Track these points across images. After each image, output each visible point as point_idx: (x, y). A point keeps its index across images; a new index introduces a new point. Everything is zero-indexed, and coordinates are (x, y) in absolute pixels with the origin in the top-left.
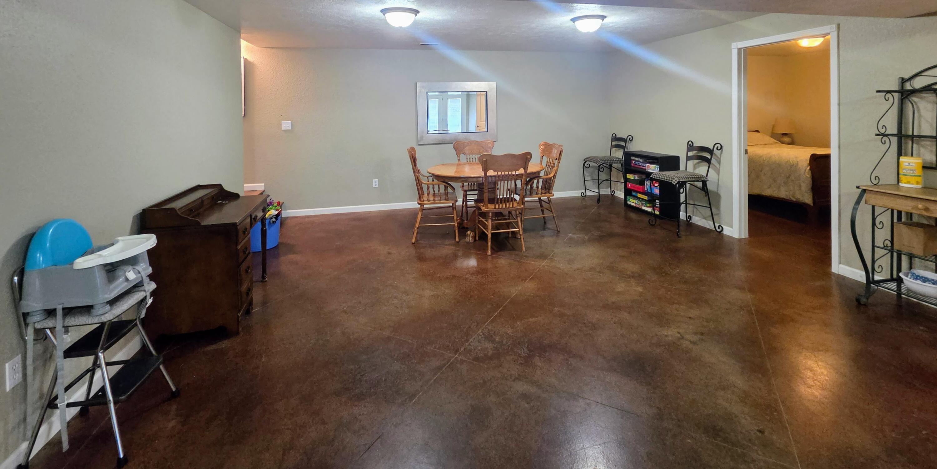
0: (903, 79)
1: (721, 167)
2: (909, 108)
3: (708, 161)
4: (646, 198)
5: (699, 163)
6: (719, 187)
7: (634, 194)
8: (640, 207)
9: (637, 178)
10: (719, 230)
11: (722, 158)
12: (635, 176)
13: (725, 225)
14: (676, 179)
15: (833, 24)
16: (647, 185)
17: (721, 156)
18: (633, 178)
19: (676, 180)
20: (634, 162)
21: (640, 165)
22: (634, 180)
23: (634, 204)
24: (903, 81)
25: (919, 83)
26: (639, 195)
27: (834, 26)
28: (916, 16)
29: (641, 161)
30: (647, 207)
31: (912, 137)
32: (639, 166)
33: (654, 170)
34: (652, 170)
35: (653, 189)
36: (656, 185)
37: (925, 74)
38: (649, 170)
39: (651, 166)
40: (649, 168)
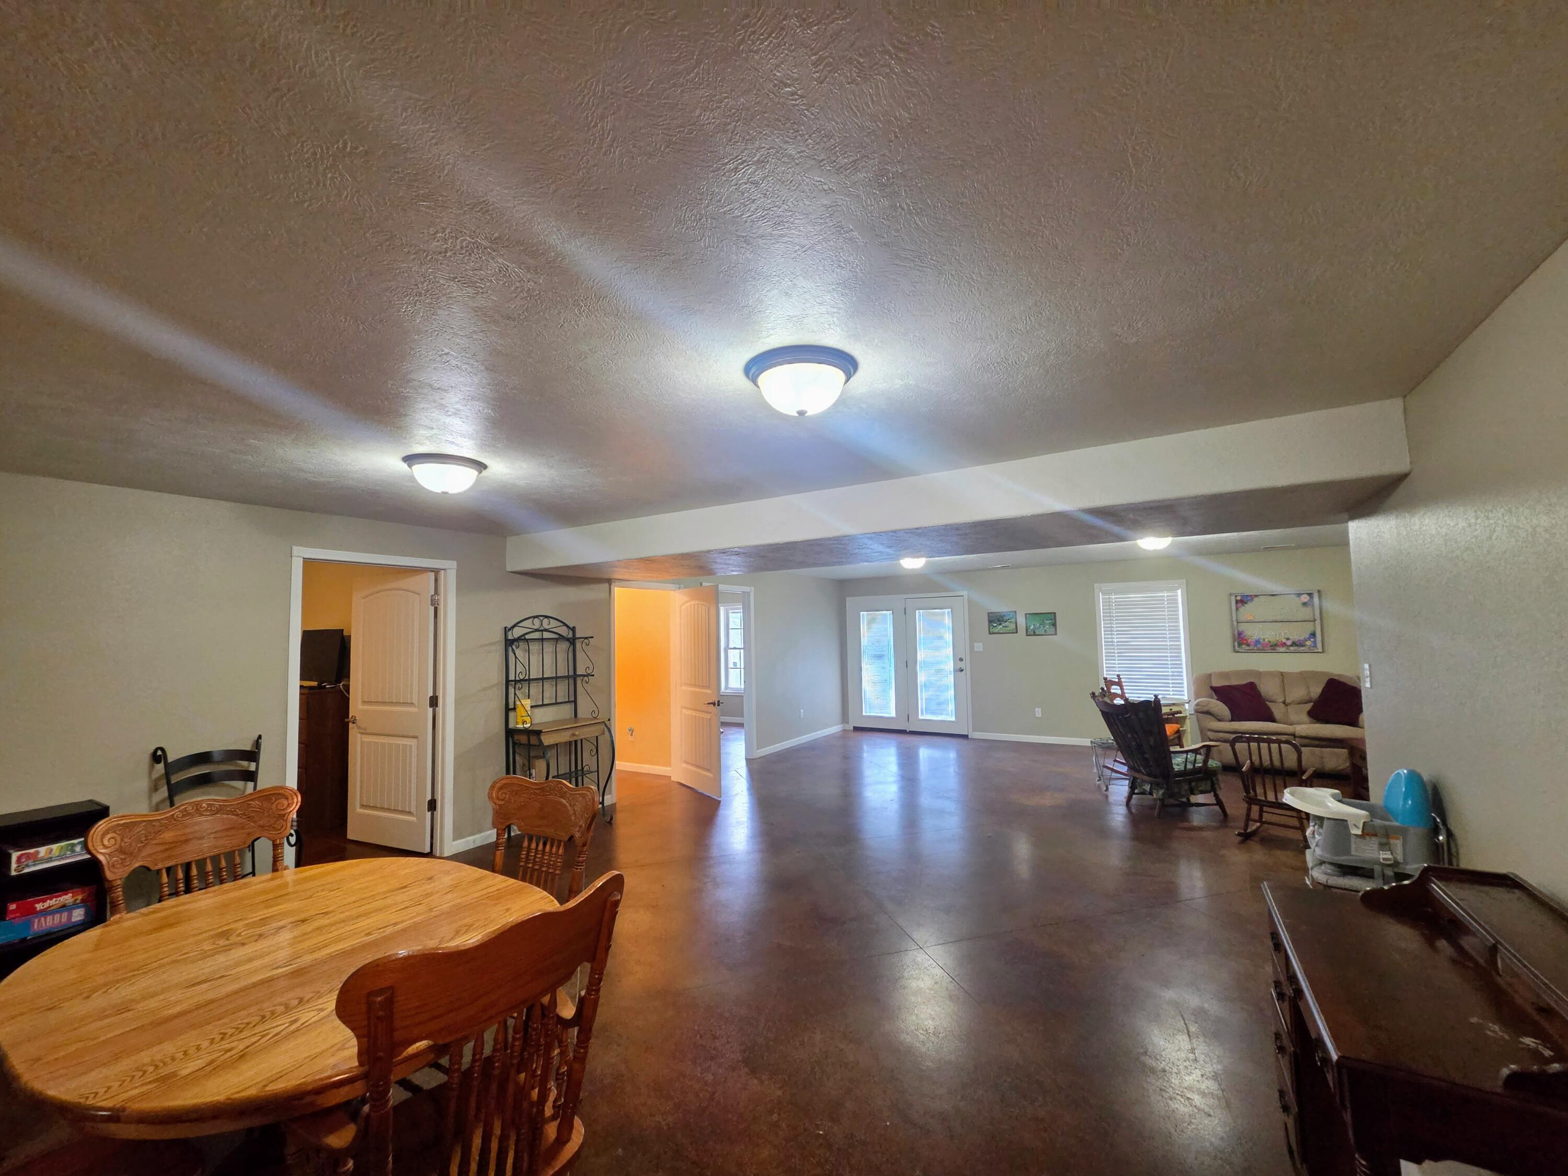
0: (505, 628)
24: (507, 630)
27: (455, 563)
33: (61, 857)
34: (50, 860)
35: (29, 924)
36: (39, 906)
37: (519, 625)
38: (27, 866)
39: (43, 851)
40: (30, 862)
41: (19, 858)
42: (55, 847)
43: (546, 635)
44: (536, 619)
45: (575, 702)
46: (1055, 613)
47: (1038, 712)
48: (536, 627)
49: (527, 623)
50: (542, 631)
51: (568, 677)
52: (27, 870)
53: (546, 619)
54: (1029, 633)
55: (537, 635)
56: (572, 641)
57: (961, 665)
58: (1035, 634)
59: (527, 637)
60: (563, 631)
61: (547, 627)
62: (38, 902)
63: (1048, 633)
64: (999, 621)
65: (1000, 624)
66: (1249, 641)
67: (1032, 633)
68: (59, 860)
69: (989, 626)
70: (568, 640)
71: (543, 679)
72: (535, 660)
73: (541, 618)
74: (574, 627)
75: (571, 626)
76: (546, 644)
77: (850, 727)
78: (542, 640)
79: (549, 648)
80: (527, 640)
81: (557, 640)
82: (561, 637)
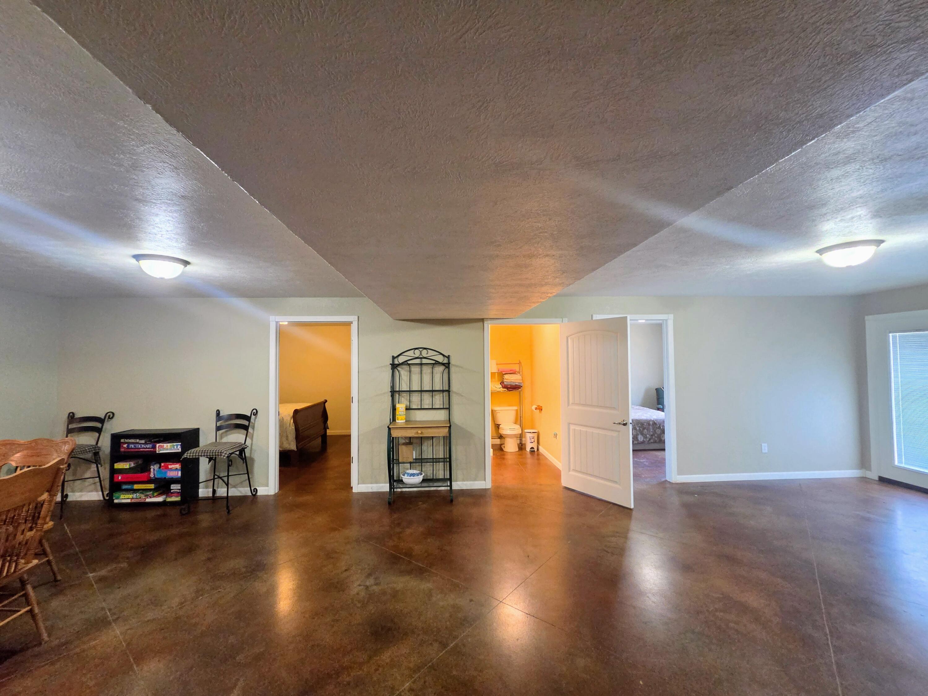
0: (393, 356)
1: (255, 432)
2: (397, 373)
3: (246, 428)
4: (152, 486)
5: (226, 432)
6: (253, 451)
7: (124, 487)
8: (143, 501)
9: (133, 465)
10: (254, 493)
11: (256, 423)
12: (131, 463)
13: (258, 487)
14: (225, 452)
15: (356, 315)
16: (154, 470)
17: (255, 421)
18: (128, 467)
19: (226, 454)
20: (125, 446)
21: (138, 448)
22: (130, 468)
23: (129, 501)
24: (394, 358)
25: (401, 359)
26: (136, 487)
27: (356, 317)
28: (400, 320)
29: (143, 442)
30: (154, 497)
31: (399, 391)
32: (137, 450)
33: (171, 449)
34: (167, 449)
35: (166, 473)
36: (170, 467)
37: (404, 354)
38: (161, 450)
39: (165, 445)
40: (162, 449)
41: (159, 446)
42: (169, 445)
43: (424, 361)
44: (416, 350)
45: (449, 409)
48: (416, 356)
49: (411, 353)
50: (421, 358)
51: (443, 391)
52: (161, 452)
53: (425, 350)
55: (418, 361)
56: (447, 365)
59: (409, 362)
60: (440, 359)
61: (425, 356)
62: (169, 465)
68: (170, 450)
70: (443, 364)
71: (421, 391)
72: (416, 378)
73: (421, 350)
74: (449, 356)
75: (447, 355)
76: (425, 368)
77: (874, 475)
78: (421, 364)
79: (427, 370)
80: (409, 364)
81: (434, 364)
82: (437, 363)
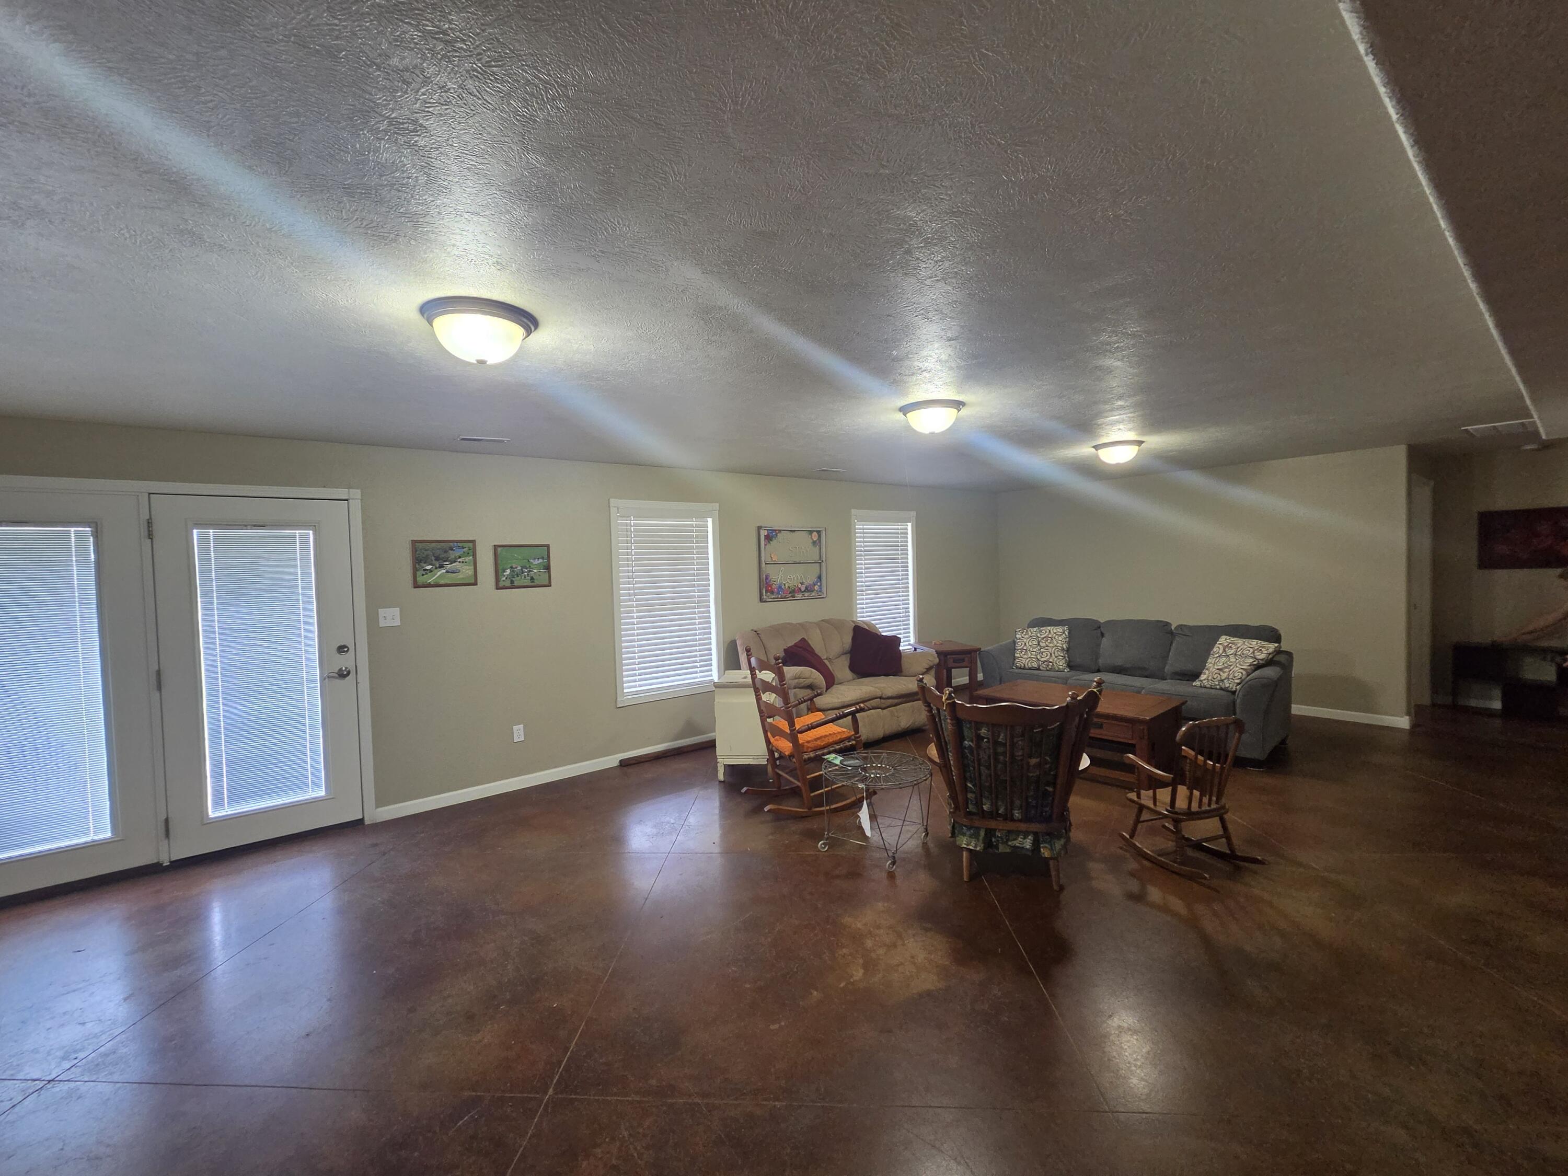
46: (548, 546)
47: (519, 733)
54: (501, 584)
57: (345, 662)
58: (513, 587)
63: (537, 582)
64: (437, 559)
65: (441, 567)
66: (774, 586)
67: (508, 584)
69: (415, 570)
